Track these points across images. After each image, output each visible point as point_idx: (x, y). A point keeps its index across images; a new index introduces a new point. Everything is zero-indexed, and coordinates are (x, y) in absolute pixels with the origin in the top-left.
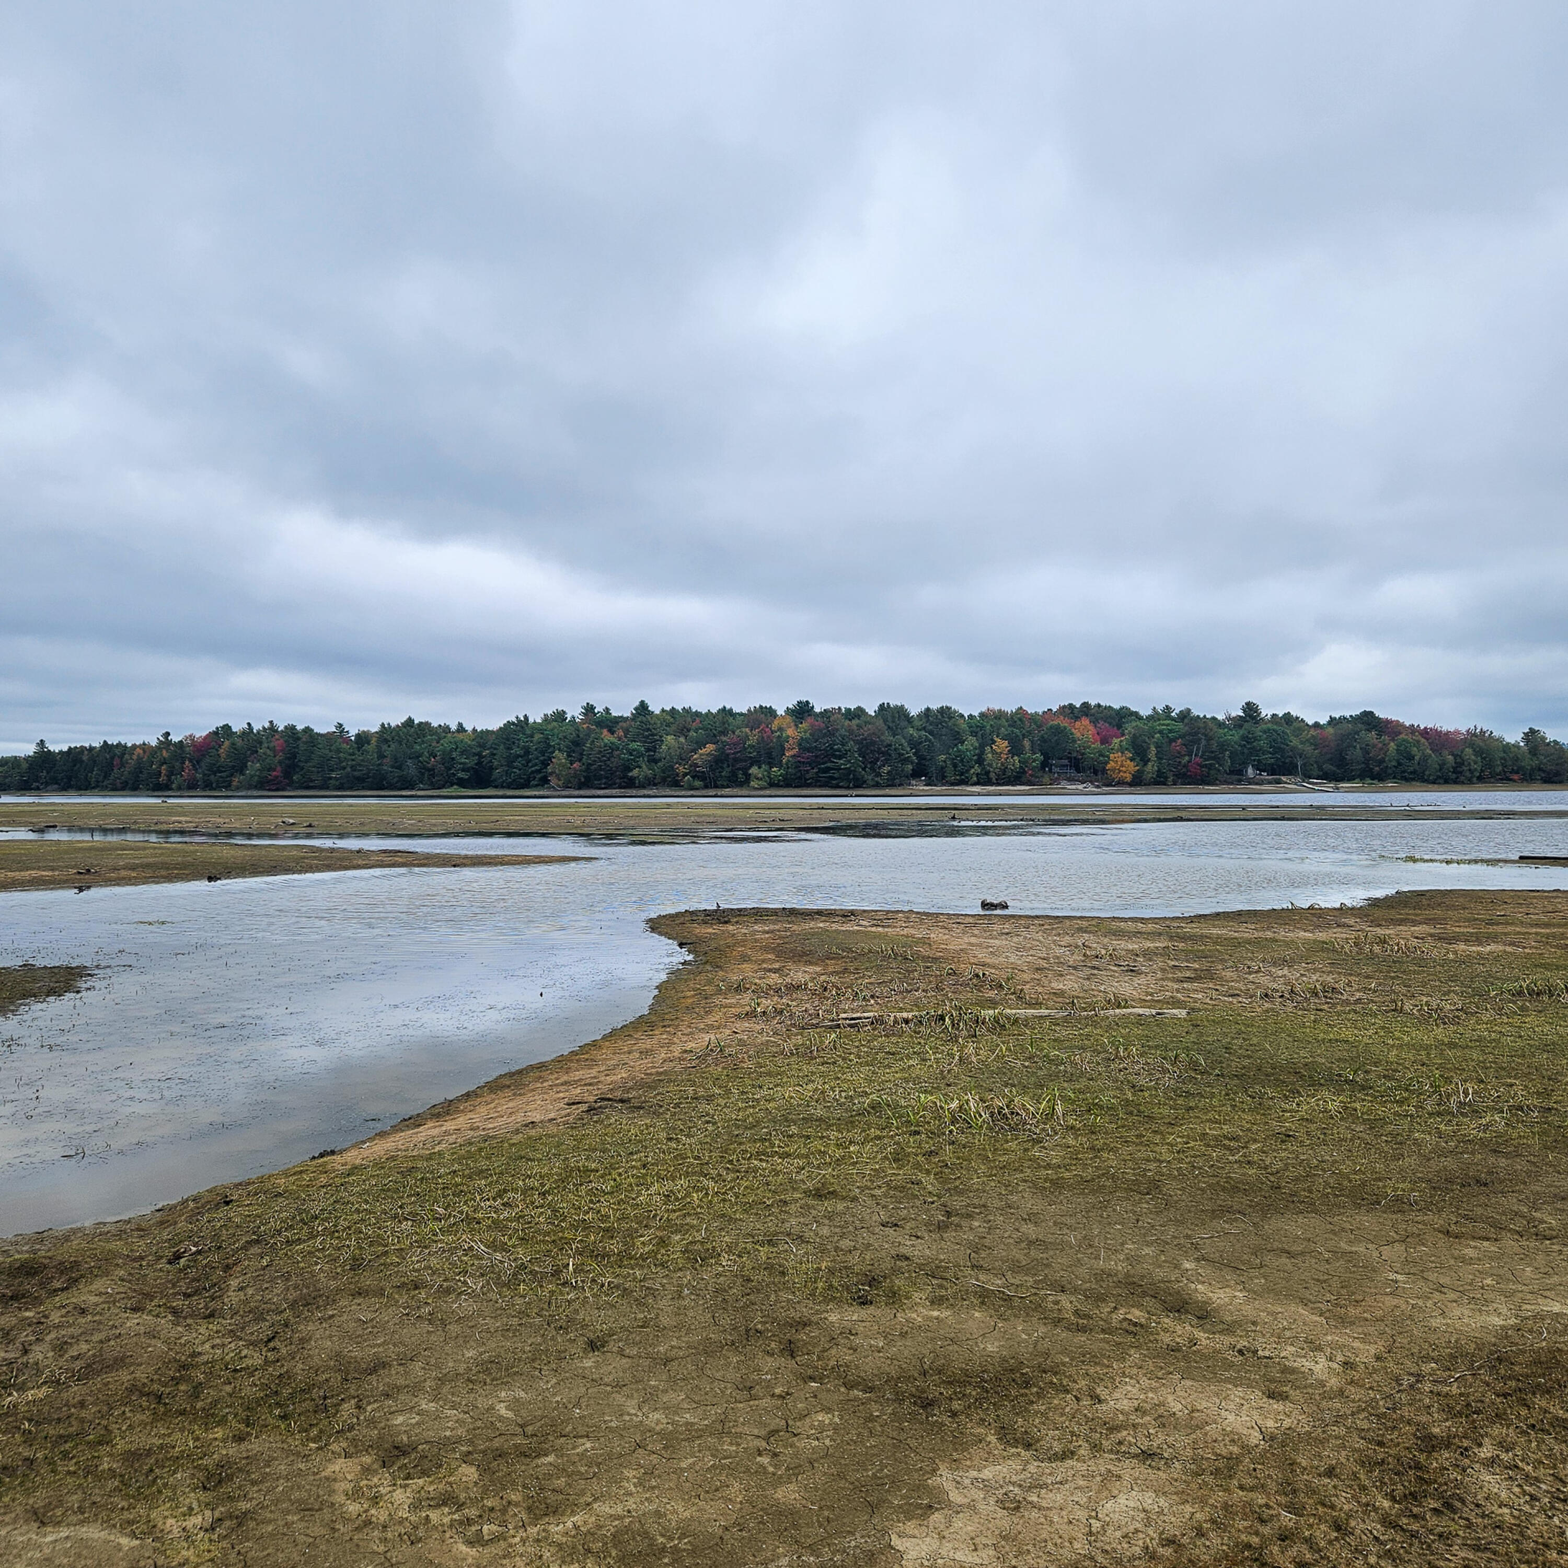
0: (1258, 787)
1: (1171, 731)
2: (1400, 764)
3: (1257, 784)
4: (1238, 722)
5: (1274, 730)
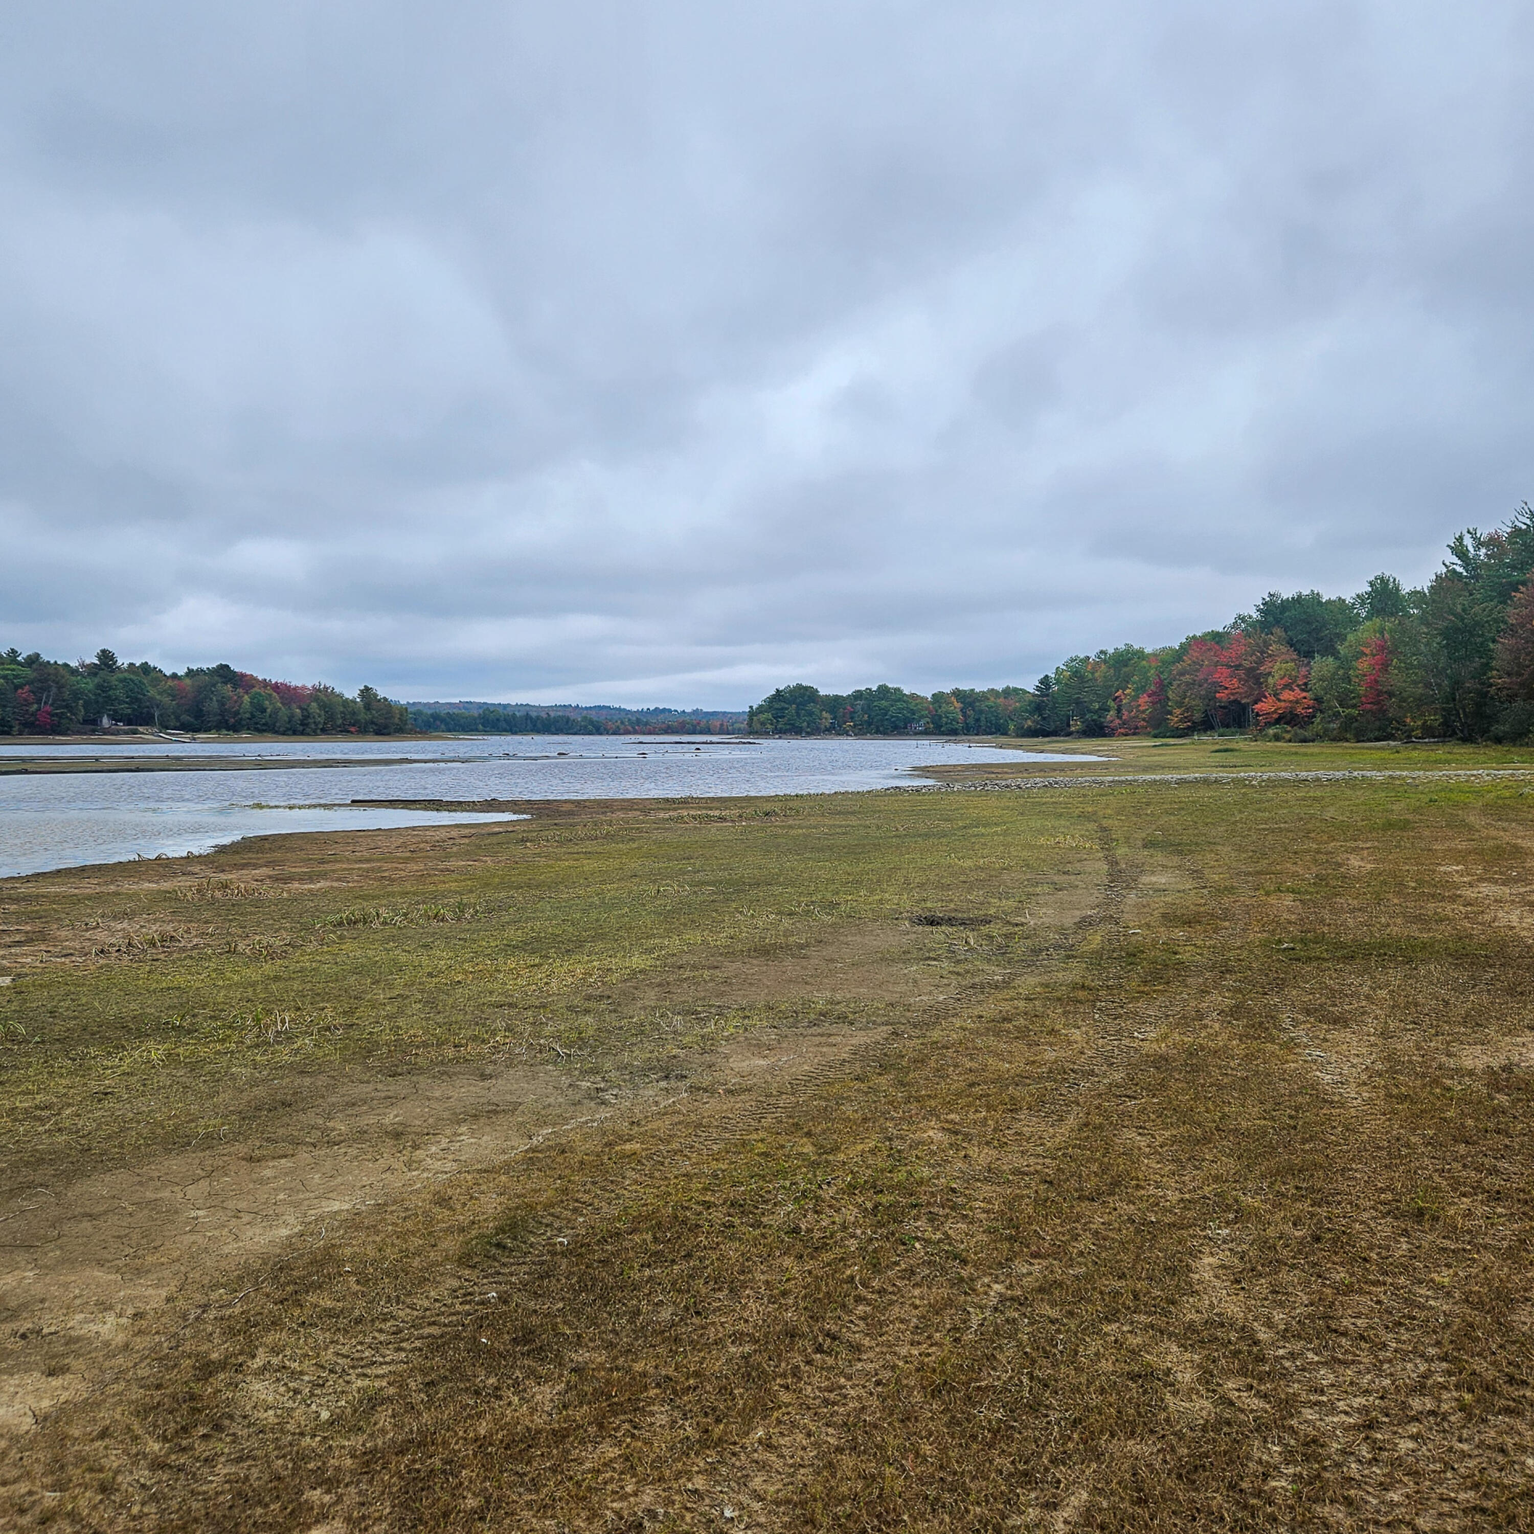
0: (113, 737)
1: (17, 676)
2: (253, 716)
3: (112, 734)
4: (93, 670)
5: (130, 679)
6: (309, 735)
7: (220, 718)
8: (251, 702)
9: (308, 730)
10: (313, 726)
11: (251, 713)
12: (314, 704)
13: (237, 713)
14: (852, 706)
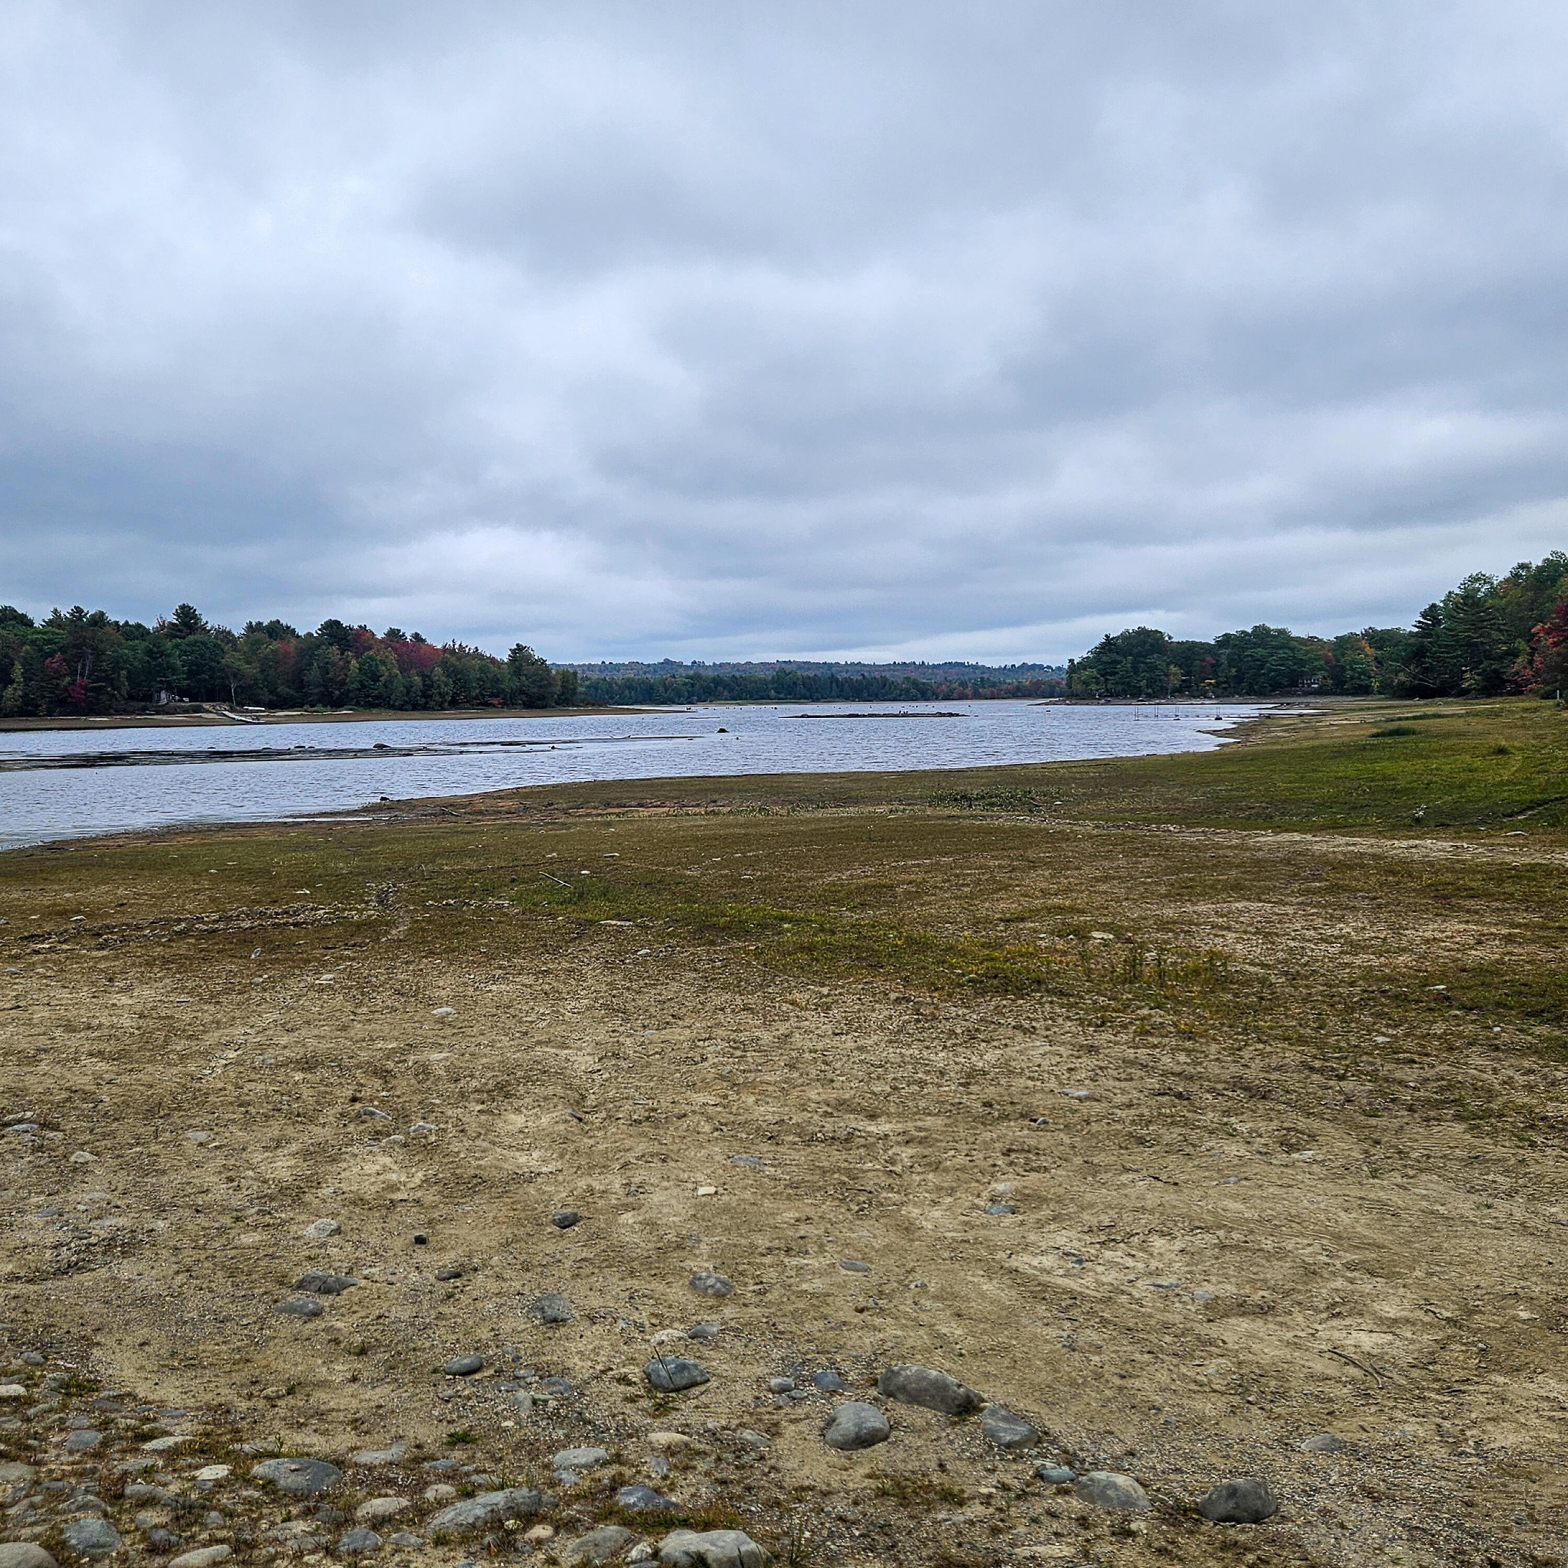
0: (164, 717)
1: (49, 642)
2: (364, 686)
3: (167, 713)
4: (171, 631)
5: (202, 643)
6: (433, 709)
7: (322, 689)
8: (360, 669)
9: (432, 703)
10: (437, 698)
11: (361, 682)
12: (438, 670)
13: (343, 683)
14: (1216, 656)
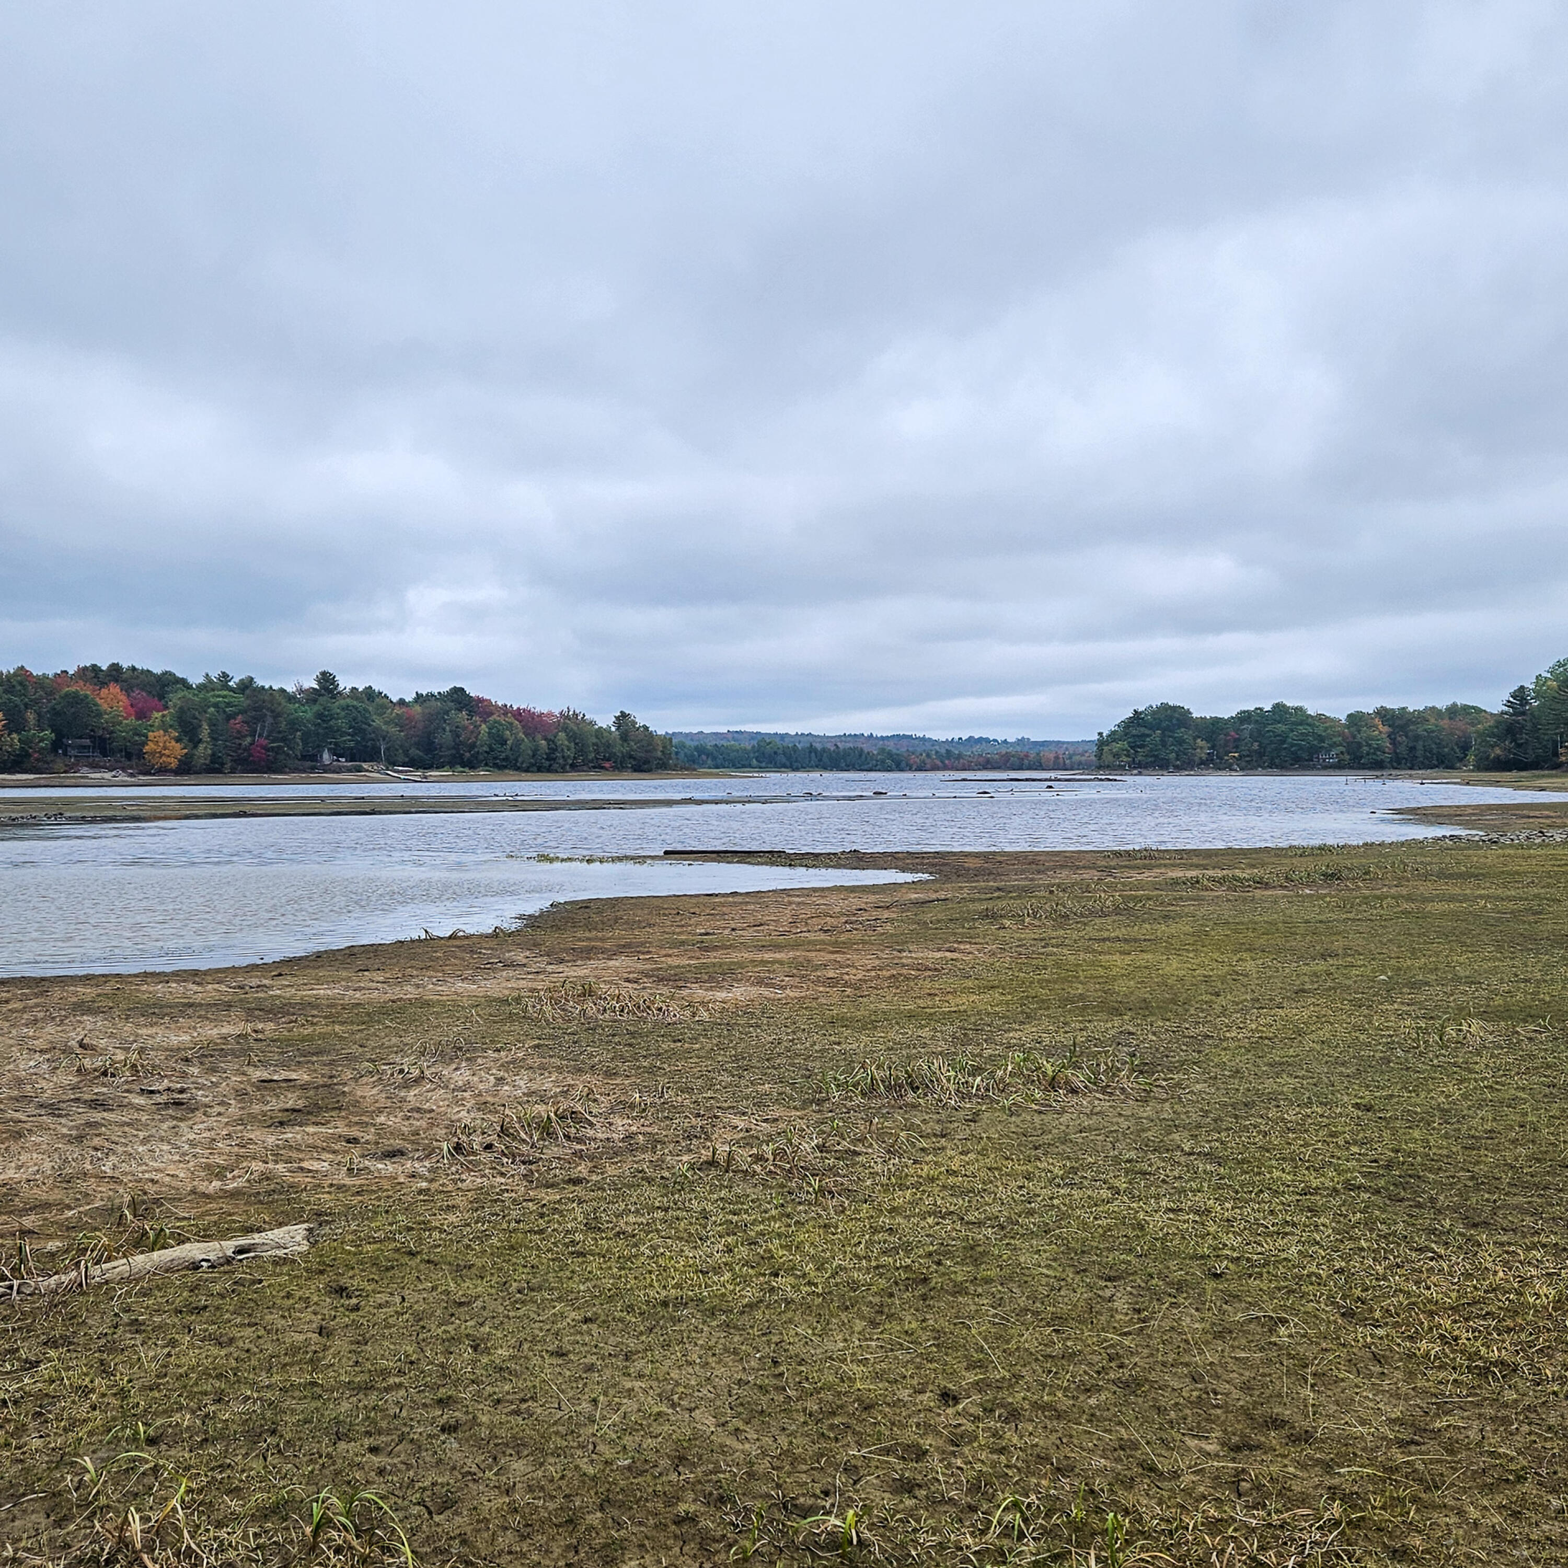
0: (335, 776)
1: (228, 705)
2: (492, 750)
3: (334, 772)
4: (312, 697)
5: (353, 706)
6: (556, 771)
7: (454, 751)
8: (489, 733)
9: (556, 766)
10: (561, 761)
11: (490, 746)
12: (562, 735)
13: (473, 745)
14: (1237, 731)
